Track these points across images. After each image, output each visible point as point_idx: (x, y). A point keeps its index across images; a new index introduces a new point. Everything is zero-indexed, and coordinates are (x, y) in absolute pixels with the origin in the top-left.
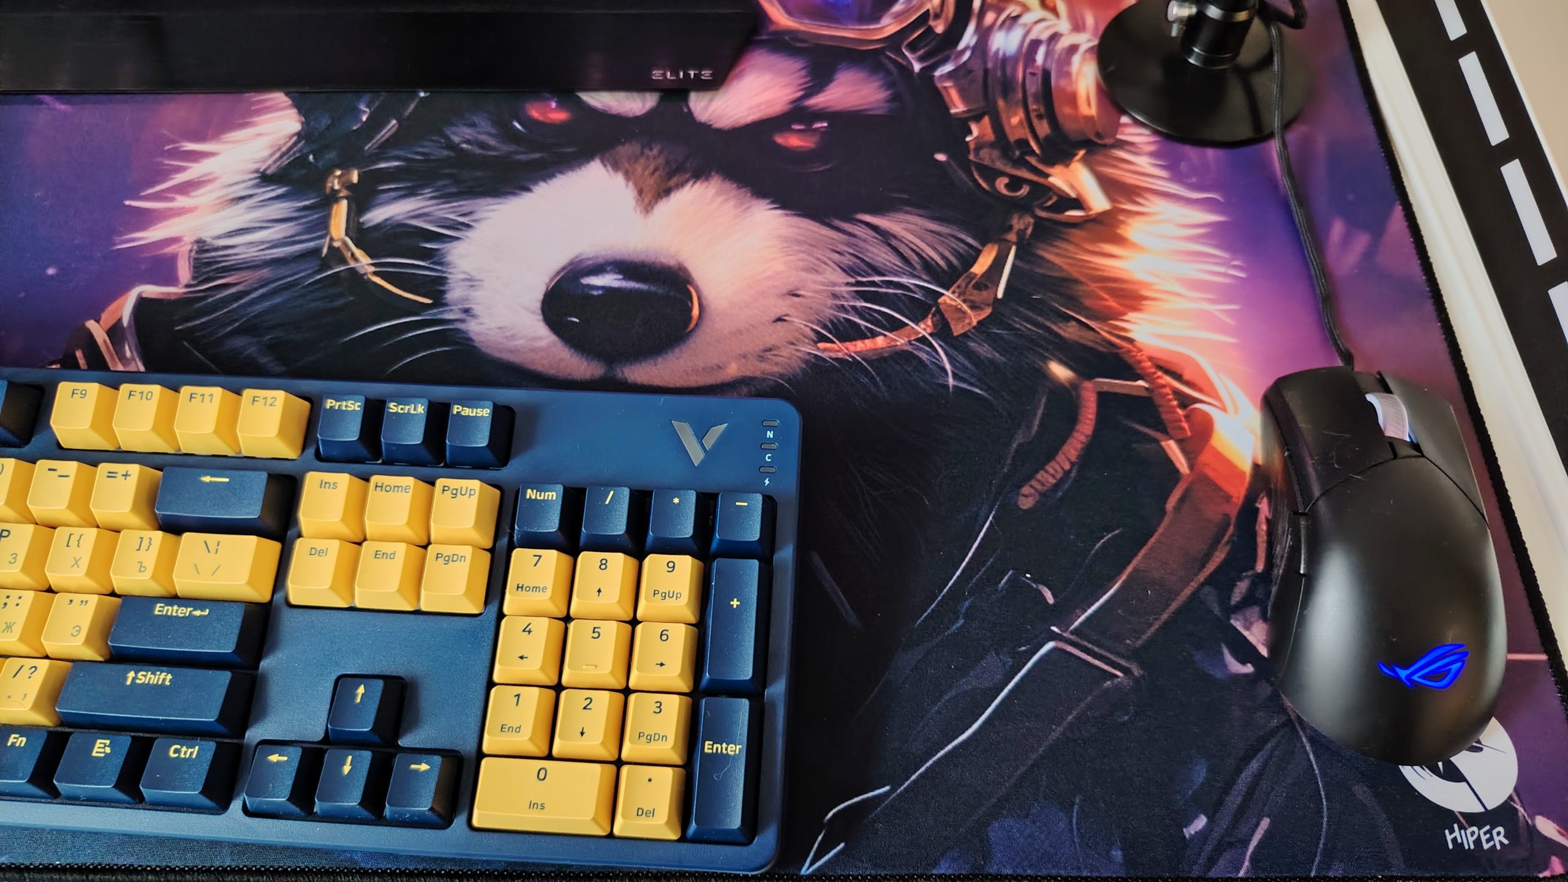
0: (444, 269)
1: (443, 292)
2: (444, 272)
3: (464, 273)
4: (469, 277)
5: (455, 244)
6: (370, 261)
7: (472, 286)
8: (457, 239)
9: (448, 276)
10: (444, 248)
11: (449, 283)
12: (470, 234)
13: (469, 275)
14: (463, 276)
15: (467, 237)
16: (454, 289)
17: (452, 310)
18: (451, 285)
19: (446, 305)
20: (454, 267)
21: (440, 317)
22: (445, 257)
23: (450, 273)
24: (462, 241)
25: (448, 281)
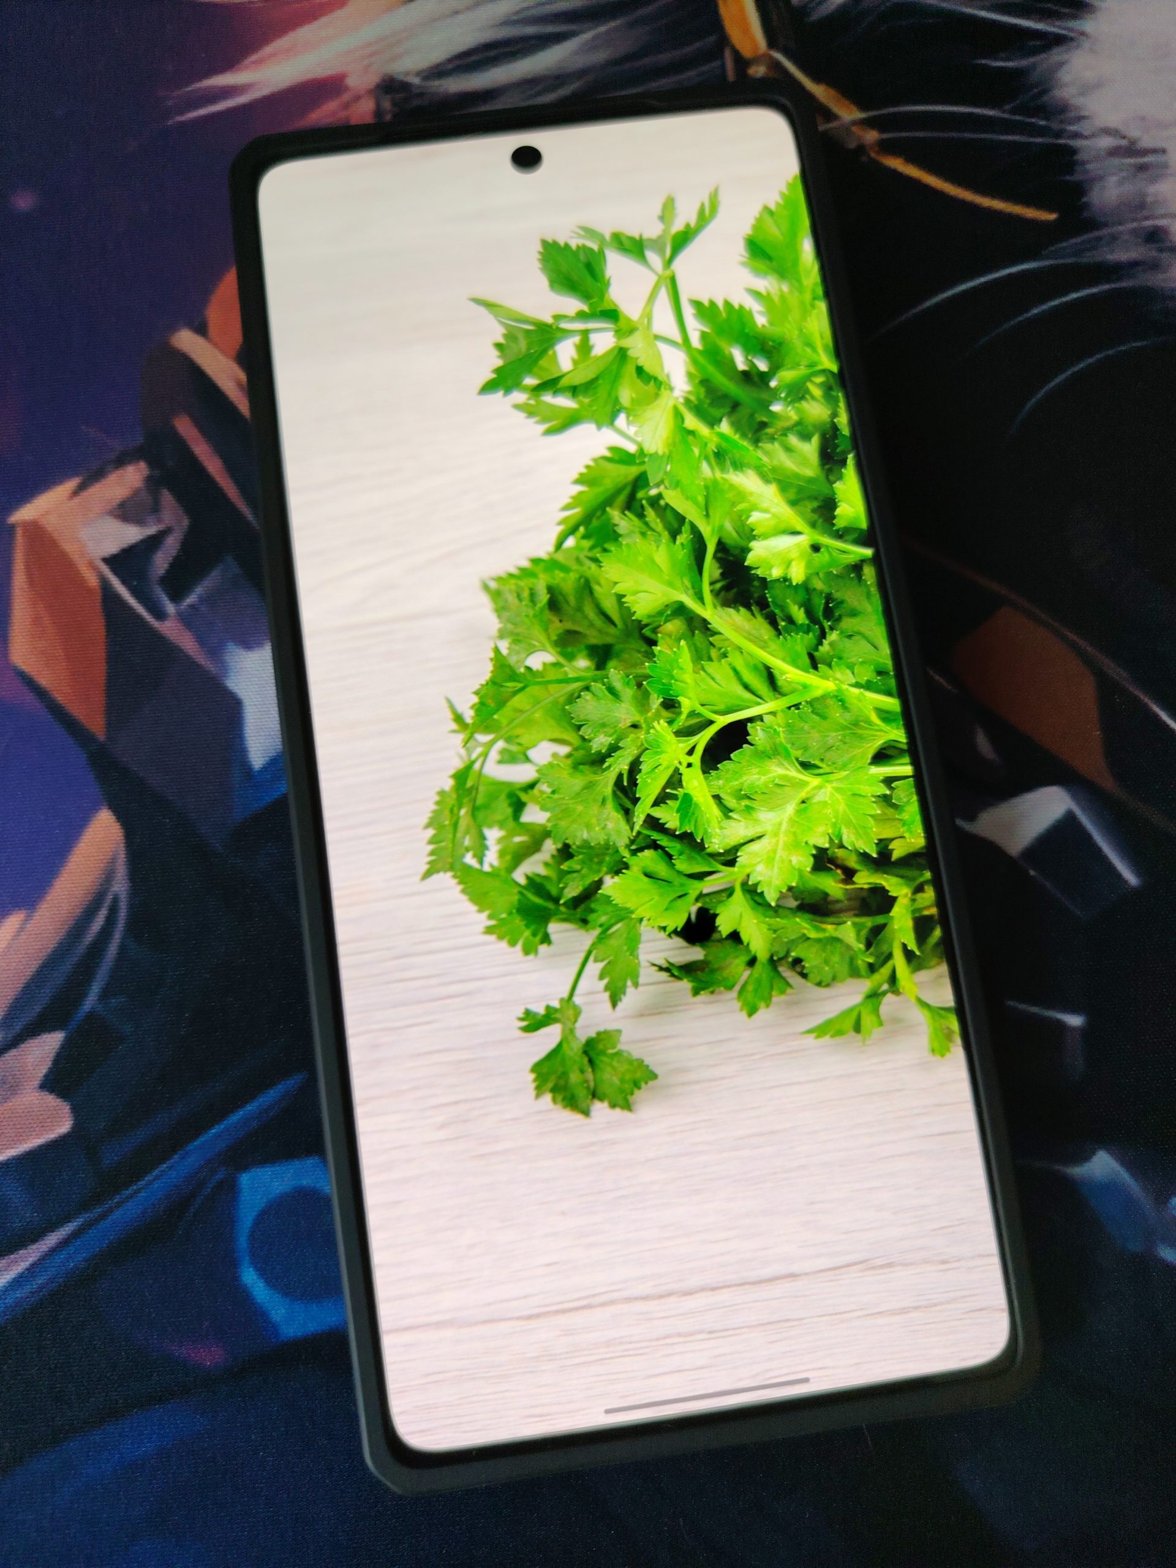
0: (1055, 126)
1: (1079, 190)
2: (1059, 134)
3: (1107, 131)
4: (1124, 142)
5: (1056, 55)
6: (859, 115)
7: (1142, 168)
8: (1059, 40)
9: (1073, 143)
10: (1034, 67)
11: (1083, 163)
12: (1088, 25)
13: (1124, 137)
14: (1106, 142)
15: (1083, 34)
16: (1101, 178)
17: (1114, 238)
18: (1089, 167)
19: (1092, 225)
20: (1080, 118)
21: (1088, 258)
22: (1045, 91)
23: (1077, 135)
24: (1074, 44)
25: (1075, 158)
